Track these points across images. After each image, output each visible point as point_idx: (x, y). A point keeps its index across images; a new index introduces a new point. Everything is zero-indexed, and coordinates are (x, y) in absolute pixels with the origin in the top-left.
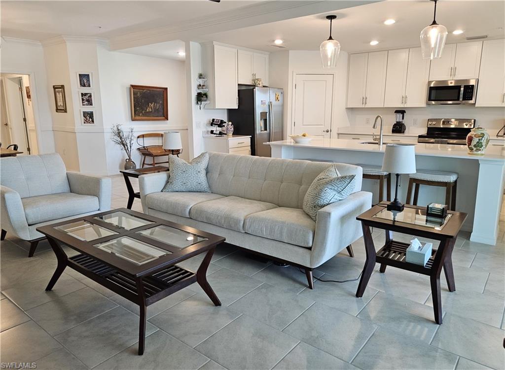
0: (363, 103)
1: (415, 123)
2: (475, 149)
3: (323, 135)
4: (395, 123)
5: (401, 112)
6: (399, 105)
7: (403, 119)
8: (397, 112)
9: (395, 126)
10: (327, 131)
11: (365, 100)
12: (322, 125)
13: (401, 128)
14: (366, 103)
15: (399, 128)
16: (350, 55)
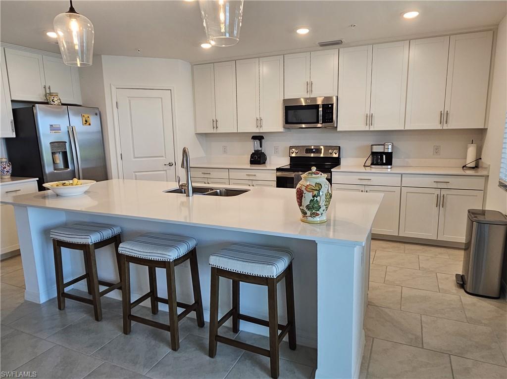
0: (214, 127)
1: (276, 151)
2: (309, 213)
3: (166, 170)
4: (254, 152)
5: (259, 138)
6: (255, 130)
7: (261, 147)
8: (254, 138)
9: (253, 156)
10: (170, 164)
11: (215, 123)
12: (162, 156)
13: (259, 158)
14: (217, 127)
15: (258, 159)
16: (193, 66)
